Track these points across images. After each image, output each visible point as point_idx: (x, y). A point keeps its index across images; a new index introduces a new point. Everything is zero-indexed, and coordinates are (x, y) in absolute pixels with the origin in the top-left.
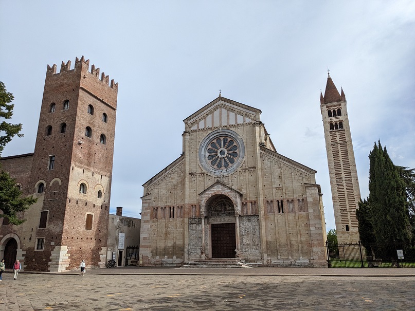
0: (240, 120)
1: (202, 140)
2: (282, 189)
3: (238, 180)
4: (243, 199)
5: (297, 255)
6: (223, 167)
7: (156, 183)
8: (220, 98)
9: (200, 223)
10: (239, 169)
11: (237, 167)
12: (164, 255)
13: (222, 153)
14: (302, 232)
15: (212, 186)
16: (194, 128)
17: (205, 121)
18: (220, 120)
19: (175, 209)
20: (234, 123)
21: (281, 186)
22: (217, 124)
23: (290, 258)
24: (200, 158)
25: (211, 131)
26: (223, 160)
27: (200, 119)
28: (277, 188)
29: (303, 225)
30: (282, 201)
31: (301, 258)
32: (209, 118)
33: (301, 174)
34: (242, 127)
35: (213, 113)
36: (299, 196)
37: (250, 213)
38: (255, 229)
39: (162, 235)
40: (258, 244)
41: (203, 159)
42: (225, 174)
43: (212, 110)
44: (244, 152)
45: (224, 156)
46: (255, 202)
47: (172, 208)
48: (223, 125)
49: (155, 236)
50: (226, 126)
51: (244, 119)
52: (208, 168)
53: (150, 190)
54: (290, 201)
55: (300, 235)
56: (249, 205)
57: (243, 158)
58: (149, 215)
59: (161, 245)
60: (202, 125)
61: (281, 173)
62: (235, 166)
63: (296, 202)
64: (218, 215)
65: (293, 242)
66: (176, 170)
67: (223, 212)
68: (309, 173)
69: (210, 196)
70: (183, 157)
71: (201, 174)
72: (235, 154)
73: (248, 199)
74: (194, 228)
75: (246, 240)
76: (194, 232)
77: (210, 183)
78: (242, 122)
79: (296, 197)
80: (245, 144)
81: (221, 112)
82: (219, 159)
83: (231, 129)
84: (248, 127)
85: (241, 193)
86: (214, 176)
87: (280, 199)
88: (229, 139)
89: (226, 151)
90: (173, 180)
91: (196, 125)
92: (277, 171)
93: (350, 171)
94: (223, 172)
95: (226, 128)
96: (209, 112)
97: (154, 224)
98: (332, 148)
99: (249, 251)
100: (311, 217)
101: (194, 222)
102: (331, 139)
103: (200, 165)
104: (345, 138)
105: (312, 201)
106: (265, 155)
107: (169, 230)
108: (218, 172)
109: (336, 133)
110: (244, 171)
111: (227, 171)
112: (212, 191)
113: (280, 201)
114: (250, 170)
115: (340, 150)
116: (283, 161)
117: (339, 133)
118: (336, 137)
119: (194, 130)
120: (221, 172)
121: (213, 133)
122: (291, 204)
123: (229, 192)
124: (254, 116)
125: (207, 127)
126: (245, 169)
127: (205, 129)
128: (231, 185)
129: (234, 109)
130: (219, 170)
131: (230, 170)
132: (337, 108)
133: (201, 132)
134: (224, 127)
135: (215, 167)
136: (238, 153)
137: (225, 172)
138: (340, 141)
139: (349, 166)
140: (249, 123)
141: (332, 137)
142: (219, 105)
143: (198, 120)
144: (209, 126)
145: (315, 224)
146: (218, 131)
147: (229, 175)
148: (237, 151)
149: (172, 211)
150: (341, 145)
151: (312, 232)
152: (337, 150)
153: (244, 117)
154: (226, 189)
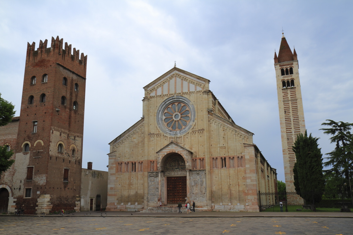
0: (192, 88)
1: (159, 106)
2: (225, 148)
3: (190, 141)
4: (194, 157)
5: (235, 202)
6: (177, 129)
7: (121, 142)
8: (175, 69)
9: (157, 176)
10: (190, 131)
11: (189, 128)
12: (128, 202)
13: (176, 116)
14: (240, 184)
15: (168, 146)
16: (153, 94)
17: (162, 88)
18: (175, 88)
19: (137, 164)
20: (187, 91)
21: (224, 145)
22: (172, 92)
23: (230, 204)
24: (158, 121)
25: (167, 98)
26: (177, 123)
27: (157, 87)
28: (221, 147)
29: (241, 178)
30: (225, 158)
31: (238, 204)
32: (166, 86)
33: (241, 135)
34: (194, 94)
35: (169, 81)
36: (239, 154)
37: (198, 168)
38: (202, 182)
39: (126, 186)
40: (205, 193)
41: (160, 122)
42: (179, 135)
43: (168, 79)
44: (194, 116)
45: (178, 119)
46: (203, 159)
47: (134, 163)
48: (177, 92)
49: (120, 186)
50: (180, 93)
51: (196, 88)
52: (164, 129)
53: (115, 147)
54: (232, 158)
55: (239, 185)
56: (198, 161)
57: (194, 121)
58: (114, 169)
59: (126, 193)
60: (159, 92)
61: (225, 135)
62: (187, 128)
63: (236, 159)
64: (173, 170)
65: (233, 192)
66: (137, 131)
67: (177, 167)
68: (247, 135)
69: (166, 154)
70: (143, 120)
71: (158, 135)
72: (188, 118)
73: (198, 157)
74: (152, 180)
75: (196, 190)
76: (153, 183)
77: (167, 143)
78: (193, 90)
79: (235, 154)
80: (196, 109)
81: (176, 80)
82: (174, 122)
83: (184, 96)
84: (199, 94)
85: (192, 151)
86: (169, 136)
87: (223, 155)
88: (183, 105)
89: (179, 115)
90: (135, 140)
91: (154, 92)
92: (222, 133)
93: (299, 126)
94: (177, 133)
95: (180, 95)
96: (165, 80)
97: (119, 176)
98: (284, 104)
99: (197, 199)
100: (248, 171)
101: (152, 175)
102: (283, 96)
103: (157, 127)
104: (296, 95)
105: (249, 158)
106: (212, 119)
107: (132, 181)
108: (173, 133)
109: (287, 90)
110: (194, 132)
111: (181, 132)
112: (167, 150)
113: (223, 158)
114: (199, 132)
115: (290, 106)
116: (226, 125)
117: (290, 90)
118: (288, 94)
119: (152, 96)
120: (175, 133)
121: (169, 99)
122: (231, 161)
123: (181, 151)
124: (204, 85)
125: (164, 94)
126: (196, 131)
127: (162, 96)
128: (183, 144)
129: (187, 79)
130: (174, 132)
131: (183, 131)
132: (289, 67)
133: (159, 98)
134: (178, 94)
135: (170, 128)
136: (190, 116)
137: (179, 133)
138: (291, 97)
139: (299, 121)
140: (199, 91)
141: (284, 94)
142: (174, 75)
143: (156, 87)
144: (165, 93)
145: (250, 177)
146: (173, 98)
147: (183, 136)
148: (189, 115)
149: (134, 165)
150: (291, 101)
151: (248, 183)
152: (288, 106)
153: (196, 86)
154: (179, 148)
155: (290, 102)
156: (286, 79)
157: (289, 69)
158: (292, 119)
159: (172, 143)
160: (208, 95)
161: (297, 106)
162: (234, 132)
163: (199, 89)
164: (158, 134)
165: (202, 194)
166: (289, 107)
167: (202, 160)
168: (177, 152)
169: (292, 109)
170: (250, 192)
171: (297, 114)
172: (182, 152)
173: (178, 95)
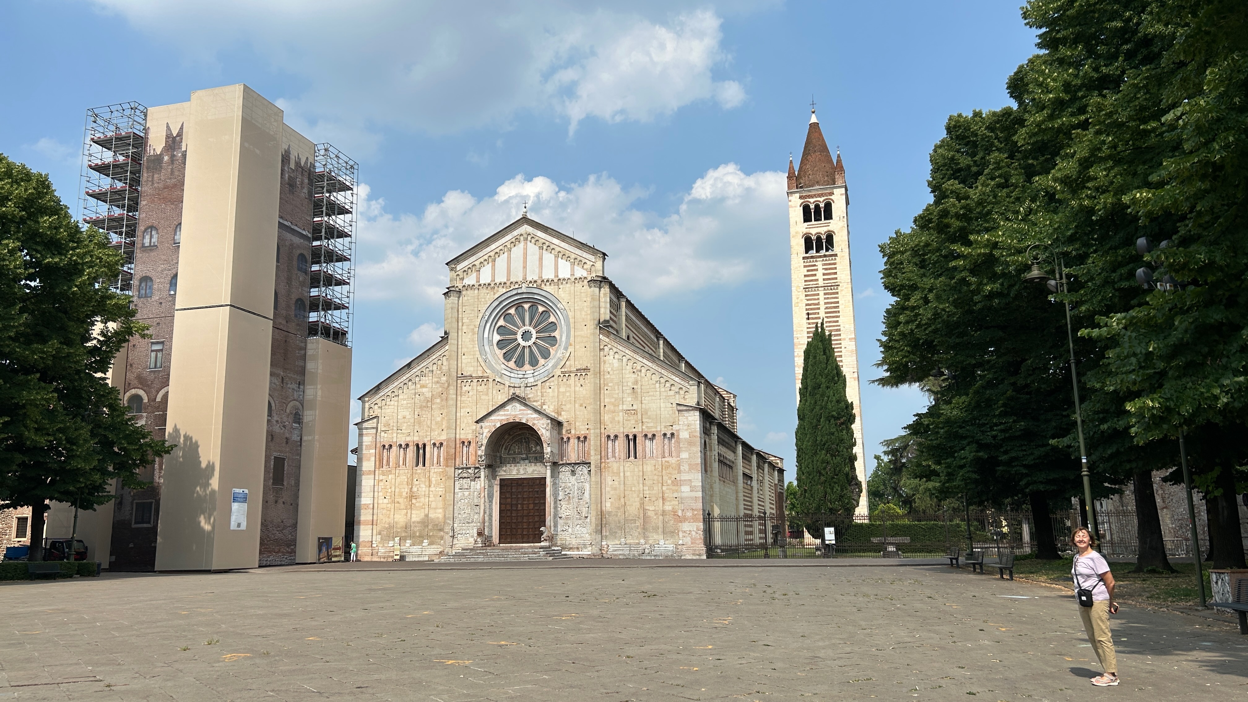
0: (565, 269)
1: (484, 308)
2: (636, 413)
3: (556, 394)
4: (563, 432)
5: (656, 537)
6: (527, 367)
7: (389, 393)
8: (525, 220)
9: (477, 477)
10: (558, 372)
11: (555, 366)
12: (405, 538)
13: (526, 336)
14: (666, 495)
15: (503, 406)
16: (470, 280)
17: (494, 267)
18: (525, 267)
19: (428, 449)
20: (551, 276)
21: (635, 407)
22: (517, 276)
23: (642, 541)
24: (481, 347)
25: (504, 290)
26: (527, 351)
27: (481, 263)
28: (627, 412)
29: (669, 482)
30: (635, 437)
31: (662, 542)
32: (502, 261)
33: (672, 385)
34: (568, 285)
35: (510, 250)
36: (665, 427)
37: (573, 458)
38: (582, 490)
39: (401, 500)
40: (586, 517)
41: (487, 348)
42: (531, 380)
43: (508, 244)
44: (568, 336)
45: (530, 343)
46: (585, 438)
47: (421, 445)
48: (529, 279)
49: (386, 501)
50: (535, 282)
51: (573, 270)
52: (497, 367)
53: (376, 407)
54: (650, 436)
55: (663, 499)
56: (573, 442)
57: (566, 349)
58: (373, 459)
59: (399, 518)
60: (486, 276)
61: (636, 382)
62: (551, 364)
63: (660, 439)
64: (515, 461)
65: (650, 514)
66: (431, 369)
67: (524, 456)
68: (687, 384)
69: (498, 425)
70: (445, 342)
71: (482, 379)
72: (553, 341)
73: (573, 432)
74: (465, 486)
75: (567, 510)
76: (466, 493)
77: (502, 398)
78: (567, 275)
79: (660, 429)
80: (572, 320)
81: (525, 249)
82: (519, 349)
83: (545, 288)
84: (579, 286)
85: (560, 419)
86: (507, 384)
87: (631, 432)
88: (541, 309)
89: (534, 332)
90: (424, 390)
91: (474, 275)
92: (630, 378)
93: (841, 352)
94: (526, 376)
95: (535, 286)
96: (500, 248)
97: (384, 477)
98: (806, 296)
99: (570, 530)
100: (685, 467)
101: (466, 475)
102: (805, 276)
103: (480, 359)
104: (836, 273)
105: (687, 436)
106: (609, 346)
107: (415, 489)
108: (516, 376)
109: (816, 261)
110: (567, 375)
111: (535, 374)
112: (502, 415)
113: (631, 437)
114: (579, 374)
115: (822, 301)
116: (641, 359)
117: (823, 260)
118: (817, 270)
119: (469, 285)
120: (522, 376)
121: (509, 294)
122: (649, 443)
123: (534, 419)
124: (592, 263)
125: (497, 281)
126: (570, 372)
127: (492, 285)
128: (539, 403)
129: (552, 246)
130: (519, 372)
131: (541, 372)
132: (824, 201)
133: (484, 291)
134: (531, 282)
135: (512, 364)
136: (558, 337)
137: (531, 375)
138: (824, 280)
139: (840, 340)
140: (580, 278)
141: (808, 271)
142: (521, 235)
143: (477, 263)
144: (501, 278)
145: (690, 480)
146: (520, 291)
147: (539, 383)
148: (556, 334)
149: (421, 451)
150: (825, 289)
151: (684, 495)
152: (816, 302)
153: (573, 265)
154: (529, 412)
155: (821, 293)
156: (814, 231)
157: (822, 205)
159: (514, 398)
160: (600, 288)
161: (838, 302)
162: (656, 378)
164: (482, 377)
165: (580, 519)
166: (818, 304)
167: (583, 439)
168: (524, 421)
169: (827, 308)
170: (689, 514)
171: (837, 321)
172: (536, 422)
173: (531, 285)
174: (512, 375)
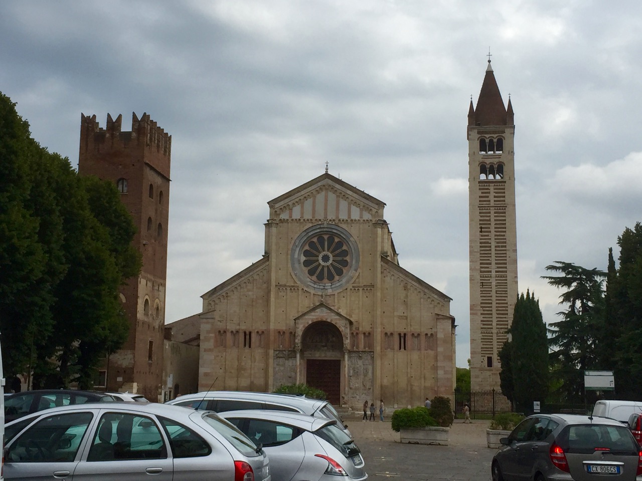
0: (356, 213)
1: (296, 237)
2: (407, 318)
3: (348, 302)
4: (354, 328)
5: (418, 403)
6: (326, 280)
7: (224, 294)
8: (327, 176)
10: (350, 286)
11: (348, 282)
13: (326, 258)
14: (426, 376)
16: (284, 216)
17: (302, 207)
18: (326, 209)
19: (253, 335)
20: (346, 218)
21: (405, 314)
22: (320, 215)
23: (409, 406)
24: (293, 264)
25: (311, 225)
26: (326, 270)
27: (294, 204)
28: (400, 317)
29: (429, 367)
30: (405, 335)
32: (308, 204)
33: (433, 301)
34: (358, 225)
35: (315, 197)
36: (427, 329)
37: (361, 348)
38: (366, 370)
39: (233, 371)
40: (370, 389)
41: (297, 265)
42: (330, 291)
43: (314, 192)
44: (358, 261)
45: (328, 264)
46: (370, 334)
47: (247, 333)
48: (329, 218)
49: (221, 371)
50: (334, 220)
51: (361, 214)
52: (304, 280)
54: (416, 335)
55: (425, 378)
56: (362, 337)
57: (356, 270)
59: (232, 384)
60: (296, 213)
61: (407, 296)
62: (344, 280)
63: (423, 338)
64: (318, 348)
65: (414, 388)
66: (255, 278)
67: (324, 344)
68: (442, 300)
69: (310, 322)
70: (266, 259)
71: (294, 288)
72: (345, 263)
73: (360, 329)
74: (281, 363)
75: (356, 383)
76: (282, 368)
77: (308, 302)
78: (357, 218)
79: (424, 330)
80: (360, 250)
81: (326, 196)
82: (320, 268)
83: (341, 225)
84: (366, 225)
85: (351, 319)
86: (312, 292)
87: (403, 331)
88: (337, 240)
89: (331, 256)
90: (250, 293)
91: (288, 212)
92: (402, 294)
93: (506, 260)
94: (326, 288)
95: (334, 223)
96: (308, 194)
97: (220, 354)
98: (480, 213)
99: (358, 397)
100: (440, 358)
101: (282, 356)
102: (480, 197)
103: (292, 274)
104: (504, 197)
105: (443, 337)
106: (388, 270)
107: (243, 364)
108: (318, 287)
109: (489, 186)
110: (356, 289)
111: (333, 286)
112: (312, 315)
113: (402, 335)
114: (365, 289)
115: (493, 219)
116: (410, 281)
117: (495, 185)
118: (489, 193)
119: (284, 219)
120: (323, 288)
121: (314, 228)
122: (416, 340)
123: (336, 319)
124: (376, 210)
125: (306, 217)
126: (359, 287)
127: (302, 221)
128: (336, 307)
129: (347, 196)
130: (320, 284)
131: (337, 285)
132: (496, 137)
133: (295, 224)
134: (330, 220)
135: (314, 278)
136: (349, 261)
137: (330, 287)
138: (495, 201)
139: (505, 250)
140: (367, 220)
141: (482, 193)
142: (324, 186)
143: (291, 203)
144: (308, 216)
145: (444, 367)
146: (322, 226)
147: (336, 294)
148: (348, 258)
149: (248, 337)
150: (495, 209)
151: (439, 376)
152: (488, 218)
153: (361, 210)
154: (333, 314)
155: (492, 212)
156: (488, 161)
157: (495, 140)
158: (493, 244)
159: (322, 305)
160: (382, 228)
161: (505, 220)
162: (422, 294)
163: (367, 216)
164: (293, 286)
165: (365, 390)
166: (490, 220)
167: (368, 335)
168: (329, 320)
169: (496, 224)
170: (442, 389)
171: (504, 236)
172: (338, 322)
173: (330, 223)
174: (316, 286)
